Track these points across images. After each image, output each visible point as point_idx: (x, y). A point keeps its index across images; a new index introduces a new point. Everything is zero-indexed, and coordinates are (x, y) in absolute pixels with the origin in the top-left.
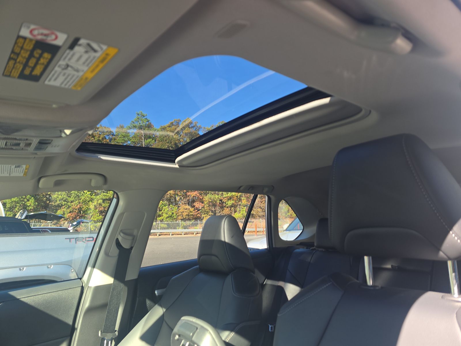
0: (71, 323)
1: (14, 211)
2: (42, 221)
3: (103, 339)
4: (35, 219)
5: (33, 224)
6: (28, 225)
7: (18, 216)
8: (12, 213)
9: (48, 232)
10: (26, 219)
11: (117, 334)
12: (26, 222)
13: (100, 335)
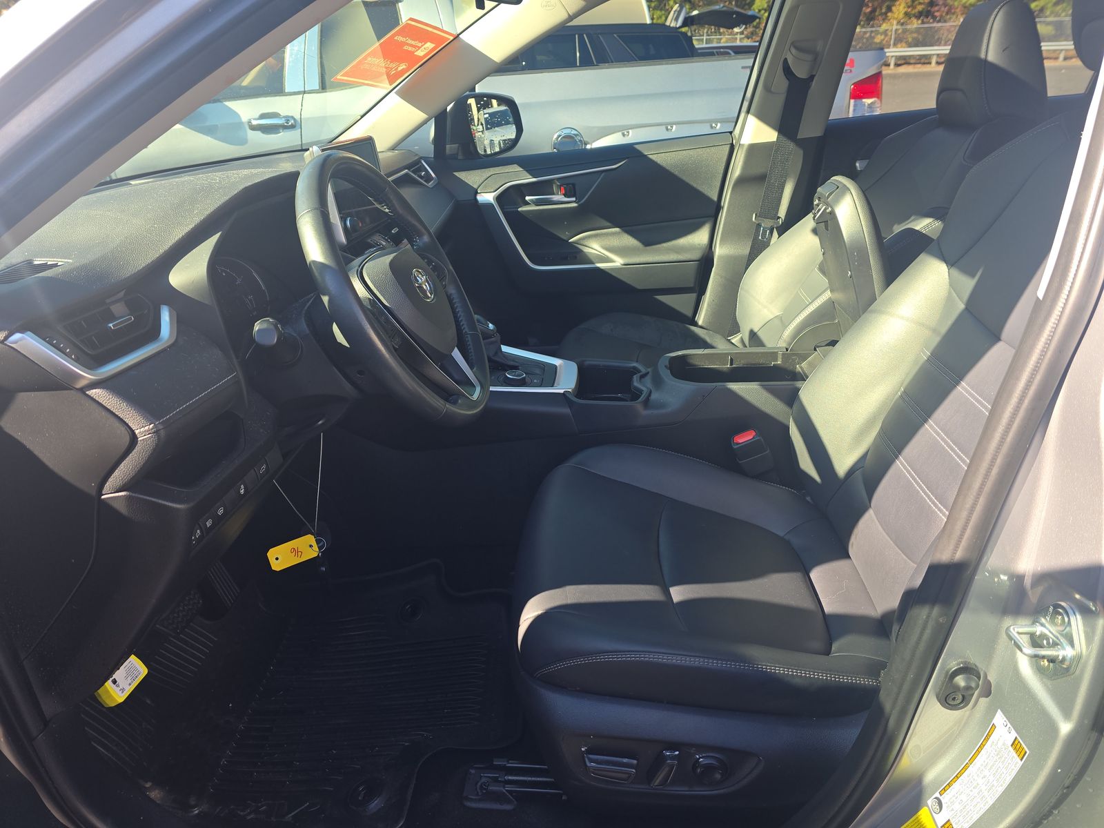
0: (715, 198)
1: (667, 7)
2: (722, 30)
3: (759, 225)
4: (708, 25)
5: (705, 38)
6: (689, 40)
7: (671, 22)
8: (663, 12)
9: (729, 53)
10: (686, 26)
11: (781, 223)
12: (685, 34)
13: (754, 219)
